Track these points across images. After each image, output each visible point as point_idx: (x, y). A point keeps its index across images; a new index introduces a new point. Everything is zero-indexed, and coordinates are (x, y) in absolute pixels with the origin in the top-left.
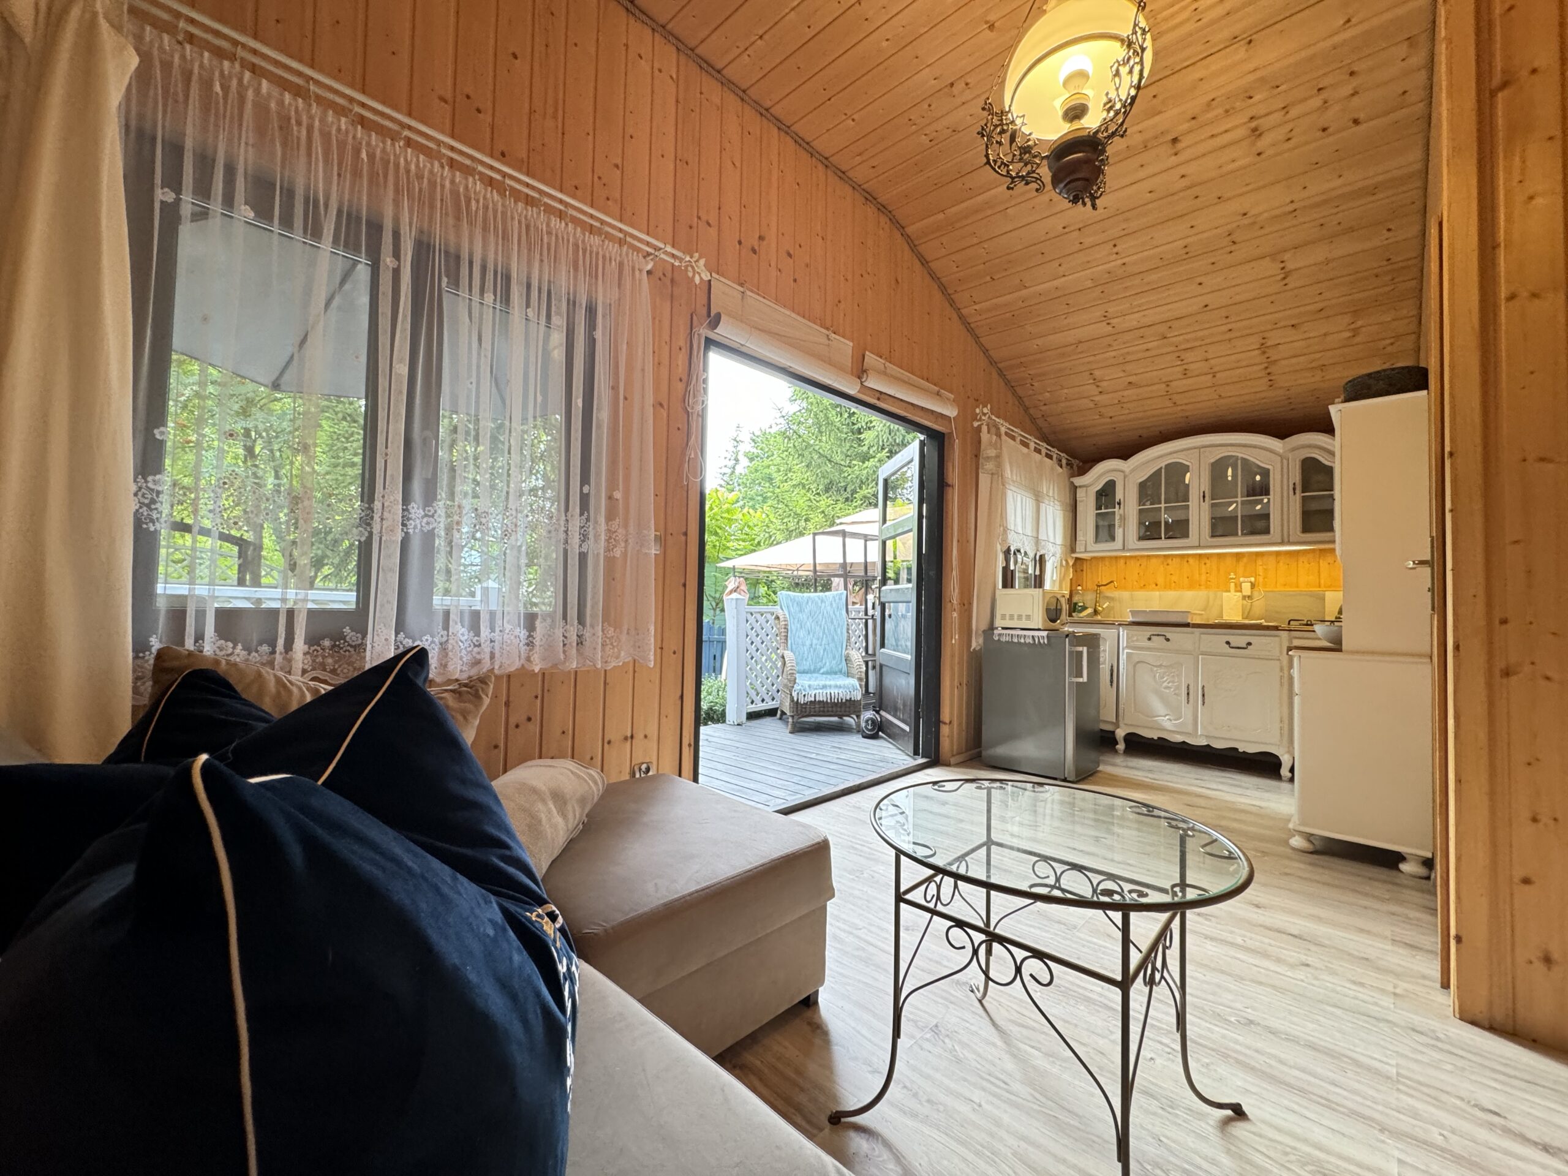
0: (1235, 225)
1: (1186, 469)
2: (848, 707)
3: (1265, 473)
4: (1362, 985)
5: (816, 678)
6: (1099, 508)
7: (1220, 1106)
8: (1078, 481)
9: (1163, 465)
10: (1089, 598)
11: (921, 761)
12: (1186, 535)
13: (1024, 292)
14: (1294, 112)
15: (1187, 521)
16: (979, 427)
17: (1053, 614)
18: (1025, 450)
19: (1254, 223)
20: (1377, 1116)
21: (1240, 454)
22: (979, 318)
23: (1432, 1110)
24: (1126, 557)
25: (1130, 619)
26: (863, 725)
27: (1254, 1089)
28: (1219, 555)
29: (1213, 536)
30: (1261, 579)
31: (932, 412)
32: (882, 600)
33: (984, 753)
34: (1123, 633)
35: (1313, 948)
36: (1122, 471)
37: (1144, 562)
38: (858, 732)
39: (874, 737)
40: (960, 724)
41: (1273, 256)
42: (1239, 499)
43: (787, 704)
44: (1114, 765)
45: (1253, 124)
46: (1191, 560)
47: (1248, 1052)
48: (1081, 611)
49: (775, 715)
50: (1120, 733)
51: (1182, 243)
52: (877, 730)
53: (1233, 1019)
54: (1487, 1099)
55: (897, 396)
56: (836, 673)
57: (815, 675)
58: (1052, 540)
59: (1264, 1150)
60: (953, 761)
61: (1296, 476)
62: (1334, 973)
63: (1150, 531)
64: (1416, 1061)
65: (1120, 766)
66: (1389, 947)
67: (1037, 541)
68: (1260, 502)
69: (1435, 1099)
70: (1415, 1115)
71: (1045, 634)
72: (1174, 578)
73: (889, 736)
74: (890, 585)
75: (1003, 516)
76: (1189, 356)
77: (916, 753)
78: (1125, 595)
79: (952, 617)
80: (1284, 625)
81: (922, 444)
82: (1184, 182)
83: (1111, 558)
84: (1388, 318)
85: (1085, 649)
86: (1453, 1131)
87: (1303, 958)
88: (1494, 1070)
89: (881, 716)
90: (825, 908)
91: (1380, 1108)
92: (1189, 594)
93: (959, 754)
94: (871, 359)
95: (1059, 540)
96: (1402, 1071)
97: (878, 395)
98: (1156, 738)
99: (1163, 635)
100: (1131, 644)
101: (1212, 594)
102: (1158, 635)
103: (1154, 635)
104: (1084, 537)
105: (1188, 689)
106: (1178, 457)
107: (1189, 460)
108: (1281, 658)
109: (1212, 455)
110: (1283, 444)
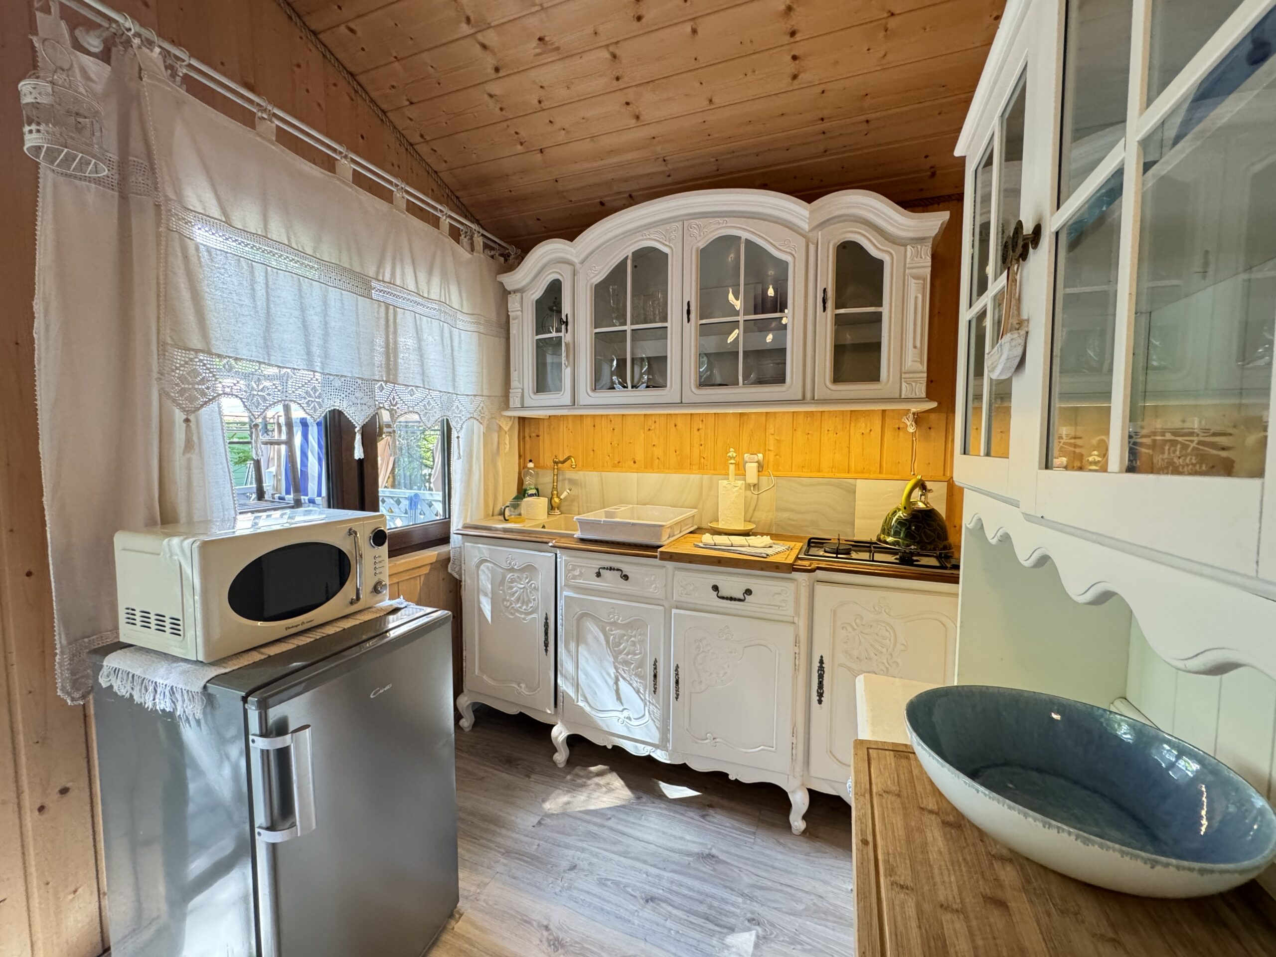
1: (666, 261)
3: (781, 269)
6: (540, 331)
8: (508, 281)
9: (630, 251)
12: (664, 382)
15: (664, 356)
21: (743, 231)
25: (578, 534)
28: (714, 417)
29: (704, 386)
30: (771, 456)
34: (563, 558)
36: (570, 263)
42: (741, 318)
50: (559, 733)
61: (827, 279)
68: (773, 324)
72: (658, 452)
98: (610, 747)
99: (618, 570)
100: (572, 582)
101: (706, 477)
102: (611, 569)
103: (604, 568)
104: (519, 382)
105: (655, 669)
106: (652, 236)
107: (667, 243)
108: (796, 620)
109: (702, 234)
110: (811, 212)
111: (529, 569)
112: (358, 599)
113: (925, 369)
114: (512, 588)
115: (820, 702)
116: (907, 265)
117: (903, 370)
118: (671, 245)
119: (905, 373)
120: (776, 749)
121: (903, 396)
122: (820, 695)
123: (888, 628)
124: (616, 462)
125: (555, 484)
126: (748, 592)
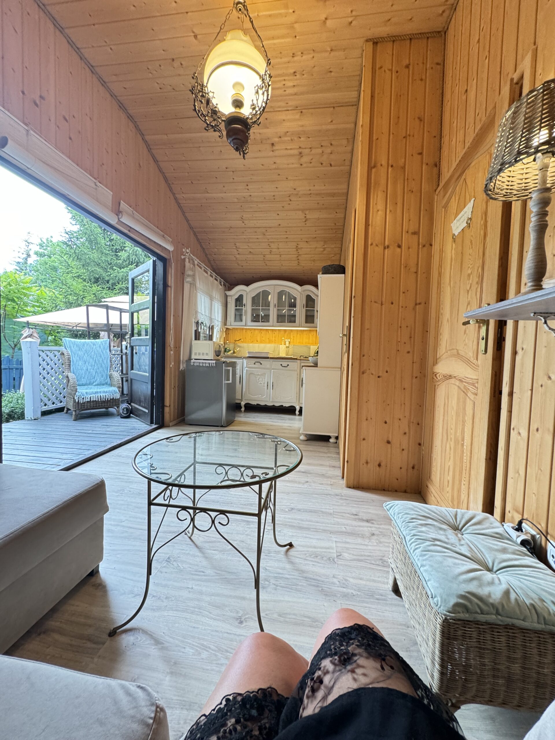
0: (291, 192)
1: (269, 293)
2: (113, 402)
3: (295, 299)
4: (322, 484)
5: (91, 388)
6: (236, 306)
7: (285, 546)
8: (228, 293)
9: (261, 290)
10: (230, 346)
11: (154, 426)
12: (268, 321)
13: (207, 195)
14: (314, 151)
15: (269, 315)
16: (185, 259)
17: (218, 353)
18: (206, 274)
19: (297, 194)
20: (329, 529)
21: (287, 290)
22: (184, 202)
23: (342, 520)
24: (246, 329)
25: (248, 355)
26: (121, 411)
27: (295, 534)
28: (279, 330)
29: (278, 322)
30: (292, 340)
31: (160, 246)
32: (132, 344)
33: (186, 419)
34: (245, 361)
35: (309, 475)
36: (245, 291)
37: (253, 331)
38: (118, 415)
39: (128, 417)
40: (174, 406)
41: (303, 210)
42: (287, 308)
43: (72, 404)
44: (240, 417)
45: (300, 150)
46: (270, 332)
47: (293, 521)
48: (228, 352)
49: (63, 411)
50: (243, 404)
51: (273, 194)
52: (130, 414)
53: (287, 510)
54: (354, 511)
55: (140, 232)
56: (103, 385)
57: (90, 386)
58: (217, 319)
59: (299, 556)
60: (171, 424)
61: (304, 302)
62: (314, 482)
63: (256, 318)
64: (338, 505)
65: (243, 418)
66: (328, 469)
67: (211, 319)
68: (293, 310)
69: (343, 516)
70: (338, 524)
71: (214, 362)
72: (263, 339)
73: (137, 416)
74: (136, 337)
75: (196, 304)
76: (273, 246)
77: (152, 423)
78: (245, 345)
79: (170, 353)
80: (299, 358)
81: (154, 262)
82: (274, 166)
83: (240, 329)
84: (333, 246)
85: (231, 369)
86: (347, 525)
87: (306, 480)
88: (356, 501)
89: (131, 406)
90: (102, 519)
91: (329, 525)
92: (269, 345)
93: (174, 420)
94: (124, 206)
95: (220, 319)
96: (335, 510)
97: (129, 228)
98: (255, 404)
99: (259, 362)
100: (248, 366)
101: (276, 345)
103: (256, 363)
104: (230, 319)
105: (268, 384)
106: (267, 288)
108: (297, 370)
109: (278, 289)
110: (302, 288)
118: (271, 290)
120: (293, 398)
122: (302, 386)
124: (252, 341)
126: (288, 365)
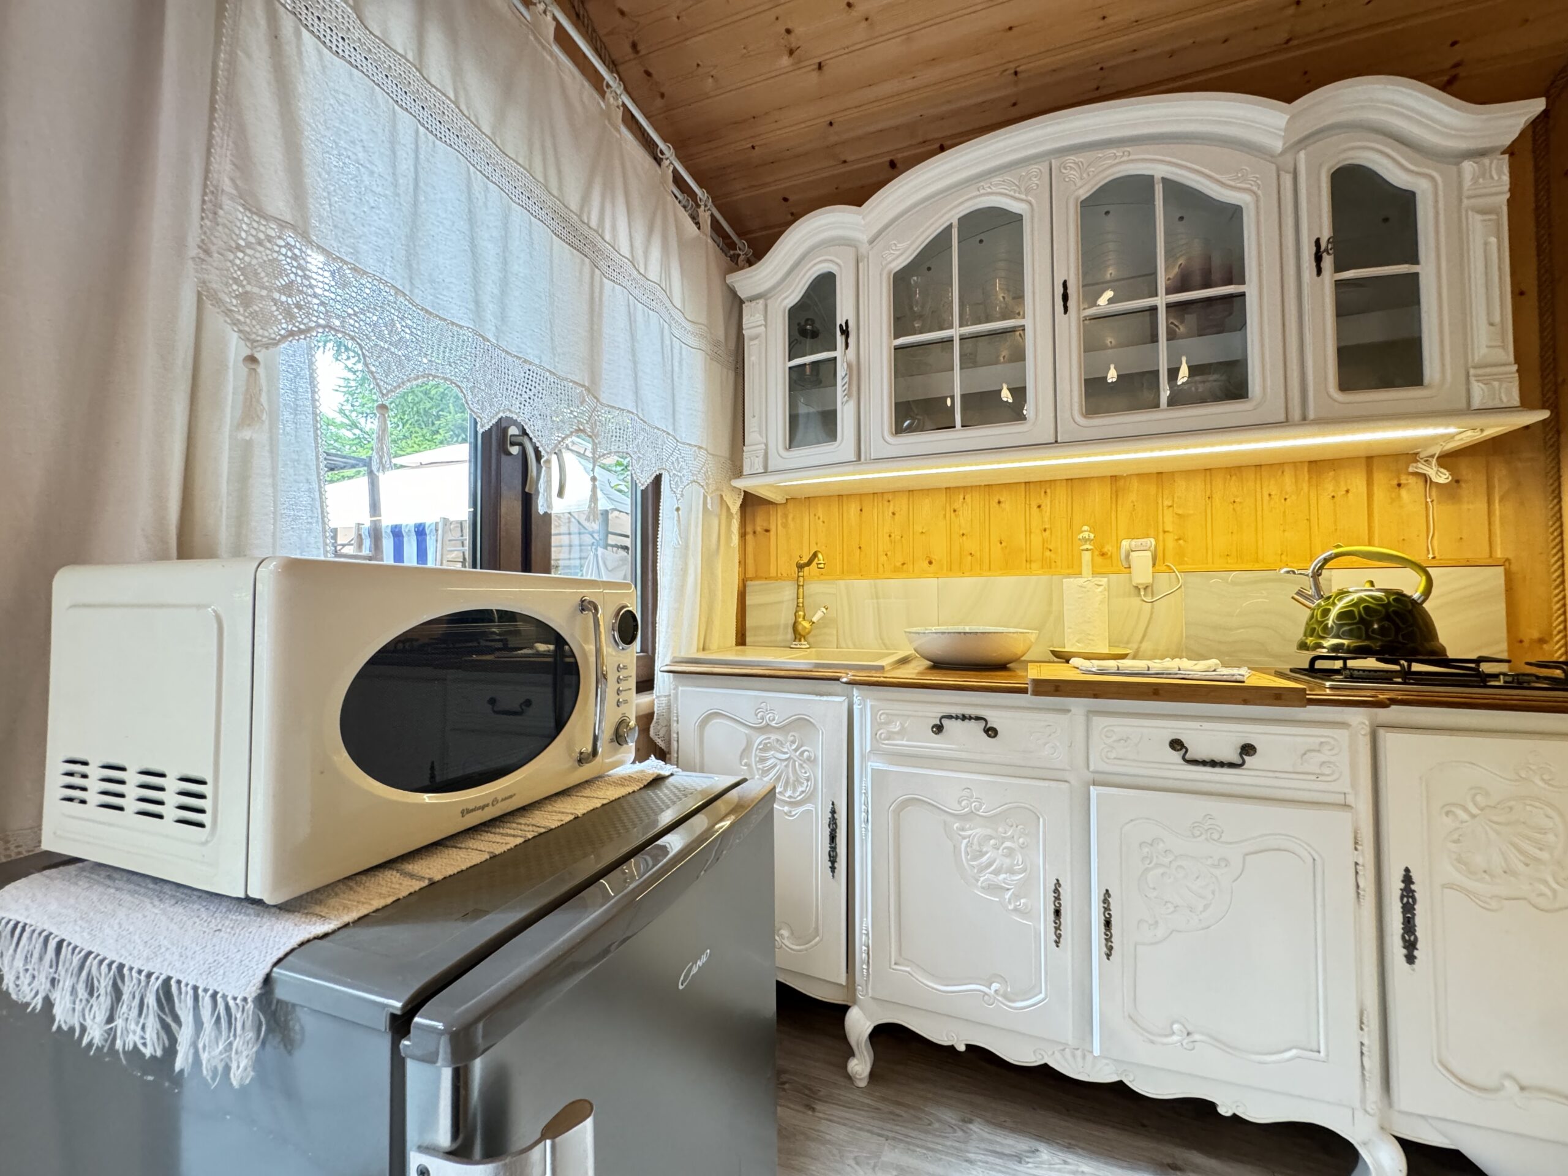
1: (1018, 225)
3: (1231, 219)
6: (796, 353)
8: (746, 280)
9: (955, 215)
12: (1015, 412)
21: (1160, 164)
24: (862, 488)
29: (1085, 412)
30: (1170, 543)
34: (862, 707)
36: (849, 240)
42: (1161, 301)
50: (859, 1022)
61: (1320, 224)
63: (924, 406)
72: (971, 543)
83: (828, 490)
98: (962, 1048)
99: (978, 718)
100: (886, 745)
102: (964, 718)
103: (950, 717)
104: (761, 435)
105: (1057, 898)
106: (994, 189)
107: (1023, 197)
108: (1350, 800)
109: (1085, 175)
110: (1293, 118)
111: (801, 724)
112: (595, 752)
113: (1511, 358)
114: (763, 760)
115: (1410, 959)
116: (1466, 193)
117: (1470, 364)
118: (1030, 198)
119: (1475, 367)
120: (1327, 1055)
121: (1476, 403)
122: (1410, 946)
123: (1550, 811)
124: (899, 564)
125: (801, 600)
126: (1248, 749)
